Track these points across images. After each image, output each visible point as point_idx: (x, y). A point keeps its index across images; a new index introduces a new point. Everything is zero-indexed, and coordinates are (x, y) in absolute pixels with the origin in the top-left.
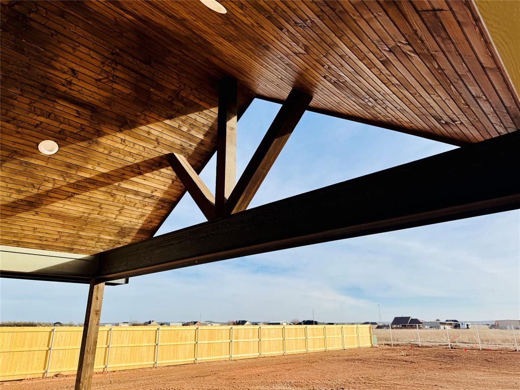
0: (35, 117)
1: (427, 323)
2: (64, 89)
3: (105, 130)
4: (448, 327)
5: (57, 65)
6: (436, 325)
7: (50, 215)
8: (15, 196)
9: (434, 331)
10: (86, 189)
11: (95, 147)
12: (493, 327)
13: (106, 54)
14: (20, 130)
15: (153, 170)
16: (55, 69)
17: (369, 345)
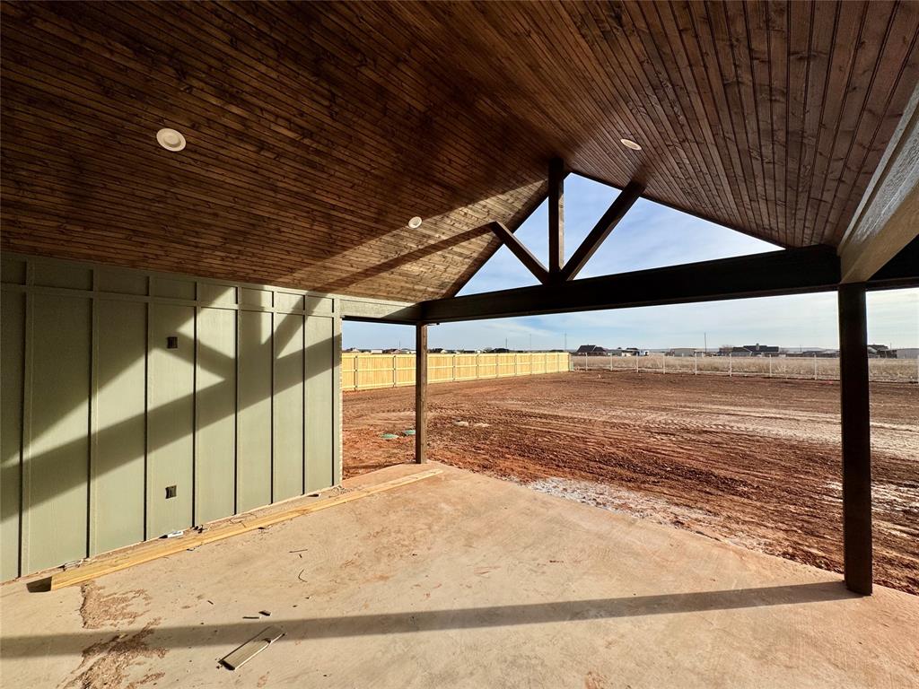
0: (413, 199)
1: (610, 351)
2: (438, 175)
3: (456, 206)
4: (628, 355)
5: (441, 158)
6: (618, 352)
7: (400, 275)
8: (383, 261)
9: (616, 358)
10: (430, 253)
11: (446, 219)
12: (668, 354)
13: (476, 146)
14: (401, 210)
15: (477, 236)
16: (438, 160)
17: (567, 370)
